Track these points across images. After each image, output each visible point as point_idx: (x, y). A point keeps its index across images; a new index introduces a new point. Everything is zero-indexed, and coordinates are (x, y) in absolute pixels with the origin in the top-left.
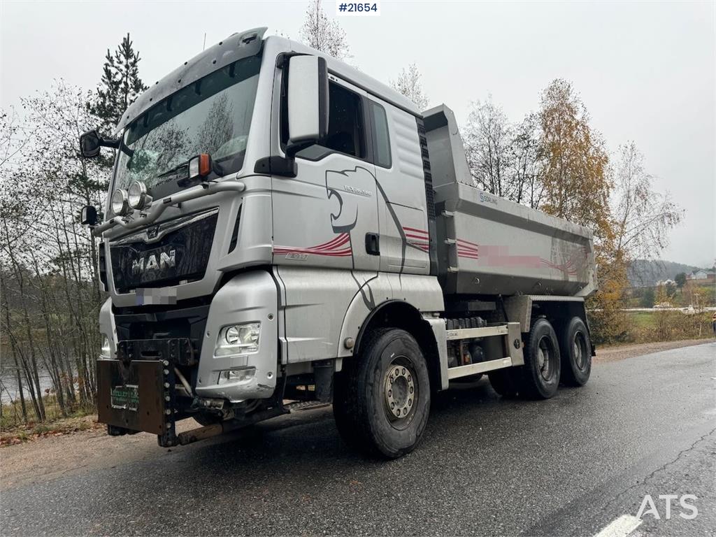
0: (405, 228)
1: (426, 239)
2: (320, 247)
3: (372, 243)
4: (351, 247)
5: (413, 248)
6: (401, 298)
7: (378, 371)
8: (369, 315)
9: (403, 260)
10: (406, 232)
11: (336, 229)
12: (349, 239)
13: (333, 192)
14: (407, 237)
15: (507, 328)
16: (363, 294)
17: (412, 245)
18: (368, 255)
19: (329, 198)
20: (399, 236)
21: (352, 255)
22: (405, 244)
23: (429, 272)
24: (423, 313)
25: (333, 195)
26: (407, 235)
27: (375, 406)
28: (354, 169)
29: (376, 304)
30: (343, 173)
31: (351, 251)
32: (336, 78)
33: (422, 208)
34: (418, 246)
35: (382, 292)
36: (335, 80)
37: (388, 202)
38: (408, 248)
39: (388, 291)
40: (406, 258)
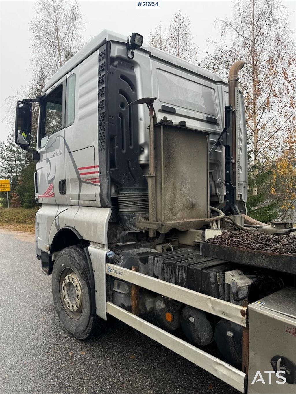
0: (79, 169)
1: (95, 172)
2: (45, 193)
4: (54, 191)
5: (86, 184)
6: (73, 226)
8: (56, 234)
9: (79, 195)
10: (81, 172)
11: (48, 183)
12: (53, 187)
13: (48, 161)
14: (81, 176)
16: (56, 221)
17: (86, 181)
18: (61, 195)
19: (47, 165)
20: (76, 176)
21: (54, 196)
22: (81, 181)
23: (100, 205)
25: (48, 163)
26: (82, 174)
28: (55, 140)
29: (61, 227)
30: (51, 146)
31: (54, 194)
33: (93, 144)
34: (89, 181)
36: (54, 87)
37: (70, 153)
38: (83, 184)
39: (66, 220)
40: (81, 194)
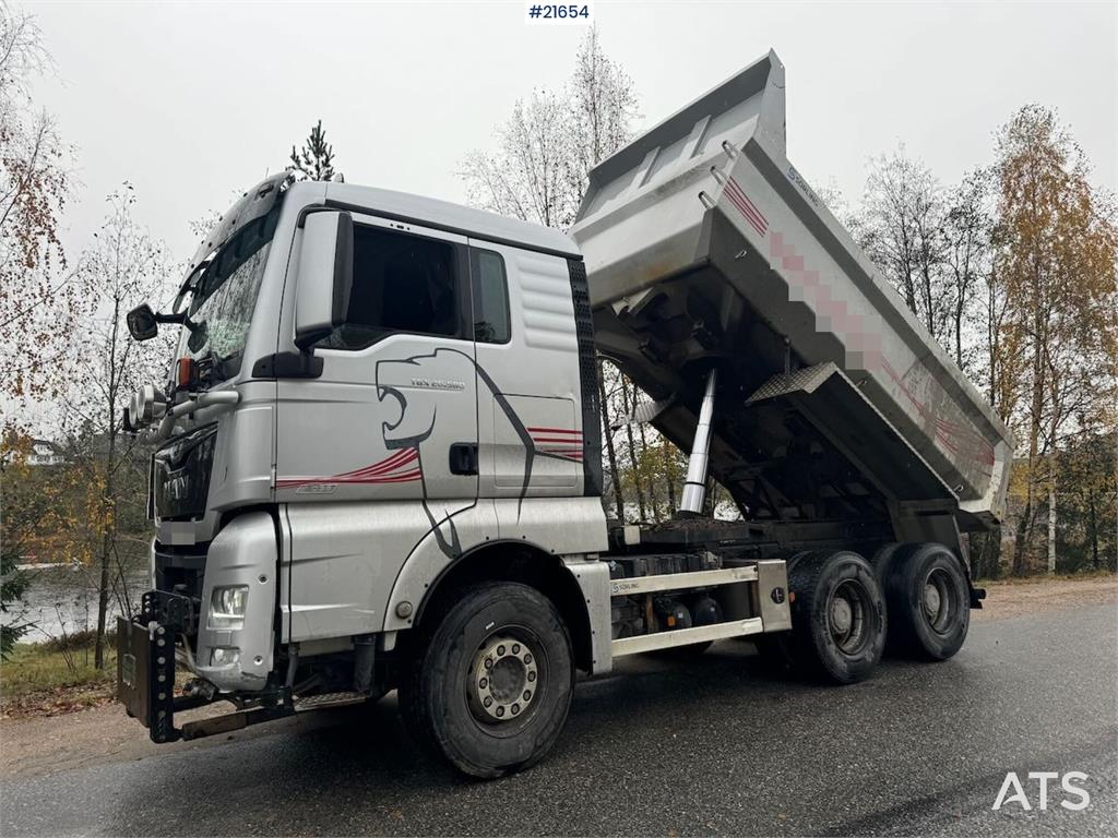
0: (531, 430)
1: (579, 441)
2: (358, 473)
3: (464, 458)
4: (421, 467)
5: (547, 458)
6: (518, 536)
7: (456, 652)
8: (448, 566)
9: (527, 477)
10: (534, 435)
11: (390, 444)
12: (418, 456)
13: (388, 390)
14: (535, 443)
15: (755, 570)
16: (439, 534)
17: (548, 454)
18: (455, 476)
19: (381, 399)
20: (518, 441)
21: (422, 478)
22: (531, 453)
23: (582, 493)
24: (564, 556)
25: (390, 397)
26: (536, 440)
27: (446, 704)
28: (432, 353)
29: (465, 547)
30: (410, 361)
31: (421, 473)
32: (406, 226)
33: (571, 396)
34: (558, 454)
35: (477, 530)
36: (405, 230)
37: (498, 394)
38: (537, 459)
39: (489, 528)
40: (532, 474)
